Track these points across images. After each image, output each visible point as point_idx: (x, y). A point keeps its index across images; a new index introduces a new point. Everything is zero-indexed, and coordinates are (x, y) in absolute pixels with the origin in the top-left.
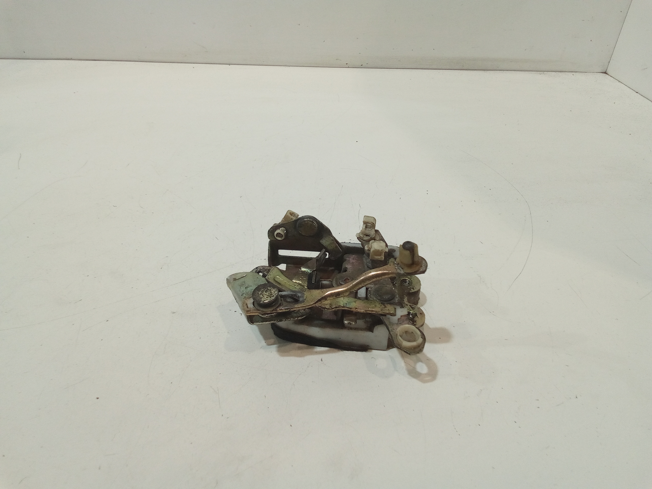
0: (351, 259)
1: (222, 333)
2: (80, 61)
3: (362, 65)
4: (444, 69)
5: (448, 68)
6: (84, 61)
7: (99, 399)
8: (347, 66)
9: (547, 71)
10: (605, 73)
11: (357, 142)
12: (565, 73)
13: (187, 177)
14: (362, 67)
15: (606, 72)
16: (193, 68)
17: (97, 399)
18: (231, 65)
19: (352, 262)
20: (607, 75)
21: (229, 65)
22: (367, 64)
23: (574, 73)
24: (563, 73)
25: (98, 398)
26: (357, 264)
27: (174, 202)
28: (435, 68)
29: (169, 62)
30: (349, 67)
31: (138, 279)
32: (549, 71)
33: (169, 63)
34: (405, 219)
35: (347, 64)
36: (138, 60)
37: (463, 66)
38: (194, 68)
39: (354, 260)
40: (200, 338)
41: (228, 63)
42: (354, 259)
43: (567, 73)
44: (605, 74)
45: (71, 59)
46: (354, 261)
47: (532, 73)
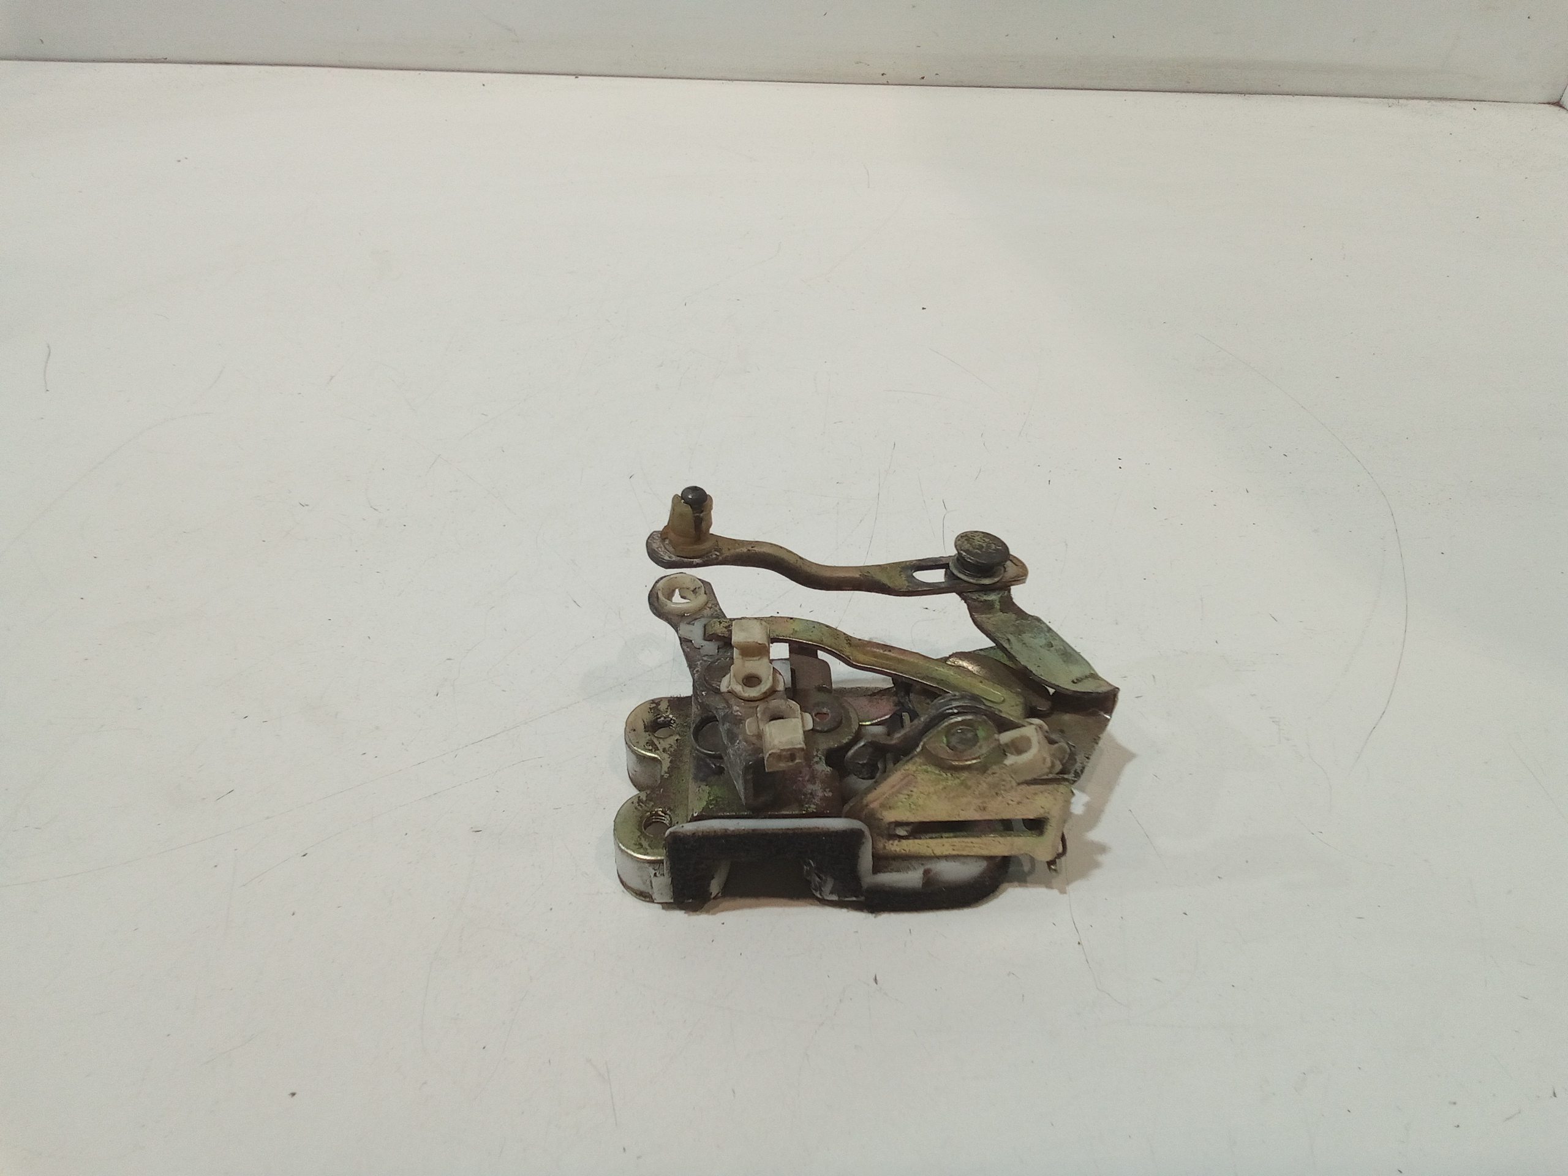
0: (820, 794)
1: (607, 893)
2: (188, 65)
3: (923, 78)
4: (1137, 88)
5: (1148, 88)
6: (199, 66)
7: (296, 1095)
8: (883, 80)
9: (1407, 98)
10: (1558, 104)
11: (923, 309)
12: (1454, 103)
13: (486, 415)
14: (922, 82)
15: (1561, 103)
16: (482, 87)
17: (290, 1097)
18: (580, 77)
19: (815, 784)
20: (1561, 109)
21: (576, 76)
22: (937, 74)
23: (1476, 105)
24: (1449, 103)
25: (293, 1094)
26: (800, 779)
27: (456, 491)
28: (1115, 88)
29: (418, 70)
30: (888, 84)
31: (377, 728)
32: (1413, 98)
33: (418, 72)
34: (1066, 545)
35: (883, 75)
36: (338, 63)
37: (1188, 82)
38: (484, 85)
39: (810, 791)
40: (551, 909)
41: (572, 72)
42: (811, 794)
43: (1458, 103)
44: (1558, 108)
45: (165, 61)
46: (810, 787)
47: (1367, 103)
